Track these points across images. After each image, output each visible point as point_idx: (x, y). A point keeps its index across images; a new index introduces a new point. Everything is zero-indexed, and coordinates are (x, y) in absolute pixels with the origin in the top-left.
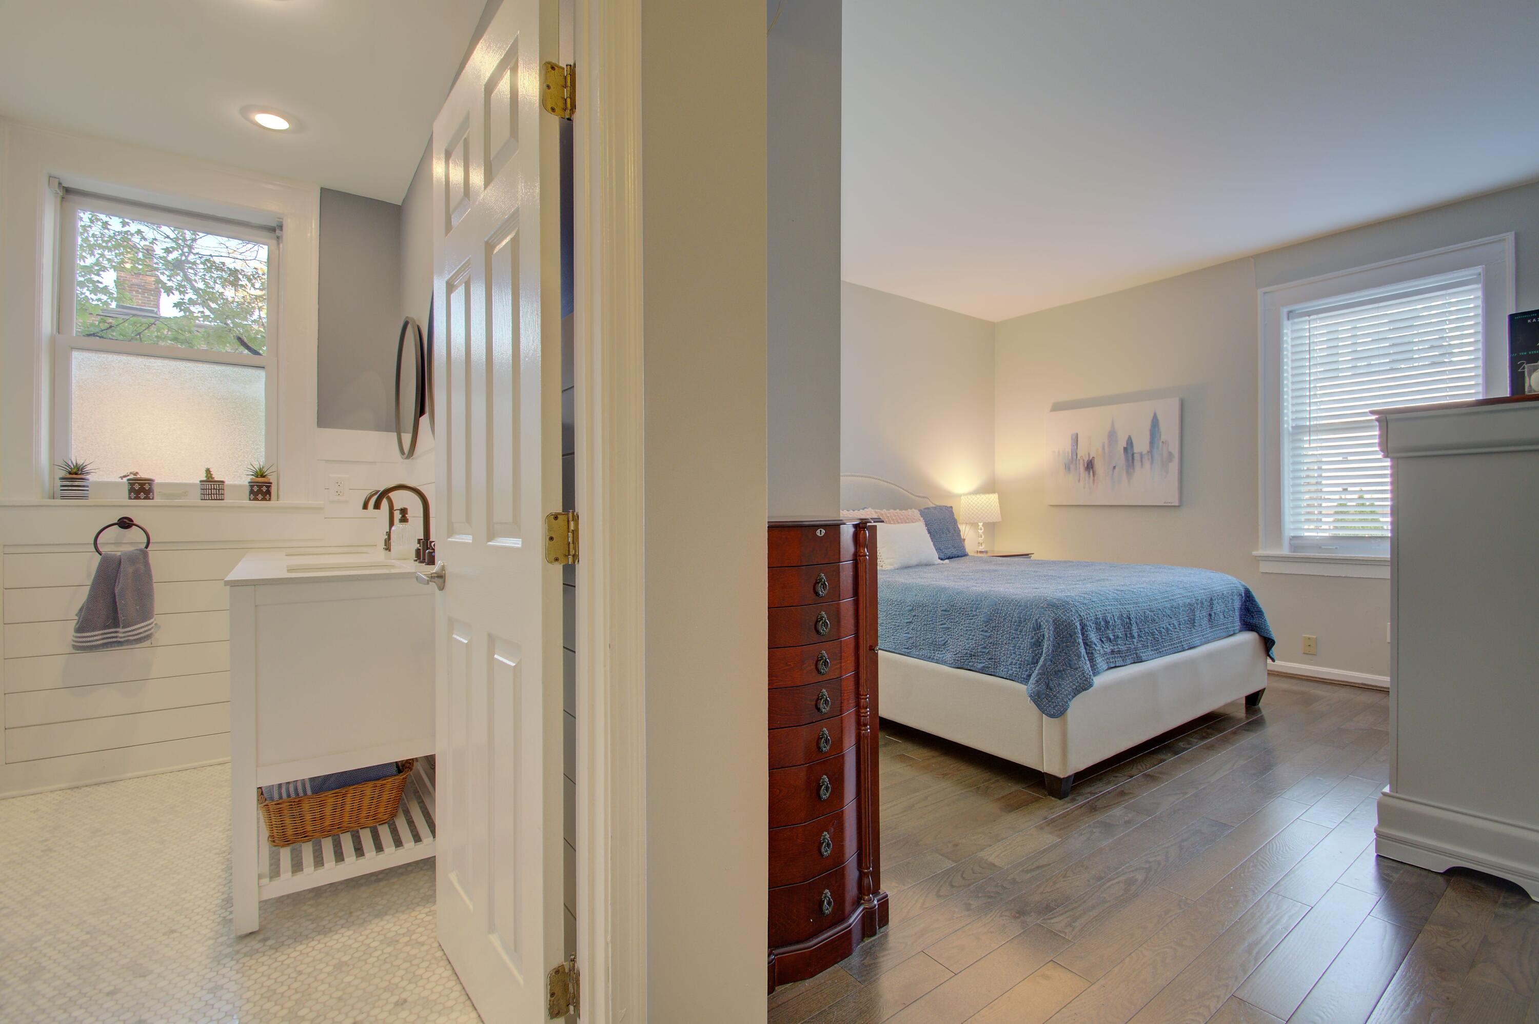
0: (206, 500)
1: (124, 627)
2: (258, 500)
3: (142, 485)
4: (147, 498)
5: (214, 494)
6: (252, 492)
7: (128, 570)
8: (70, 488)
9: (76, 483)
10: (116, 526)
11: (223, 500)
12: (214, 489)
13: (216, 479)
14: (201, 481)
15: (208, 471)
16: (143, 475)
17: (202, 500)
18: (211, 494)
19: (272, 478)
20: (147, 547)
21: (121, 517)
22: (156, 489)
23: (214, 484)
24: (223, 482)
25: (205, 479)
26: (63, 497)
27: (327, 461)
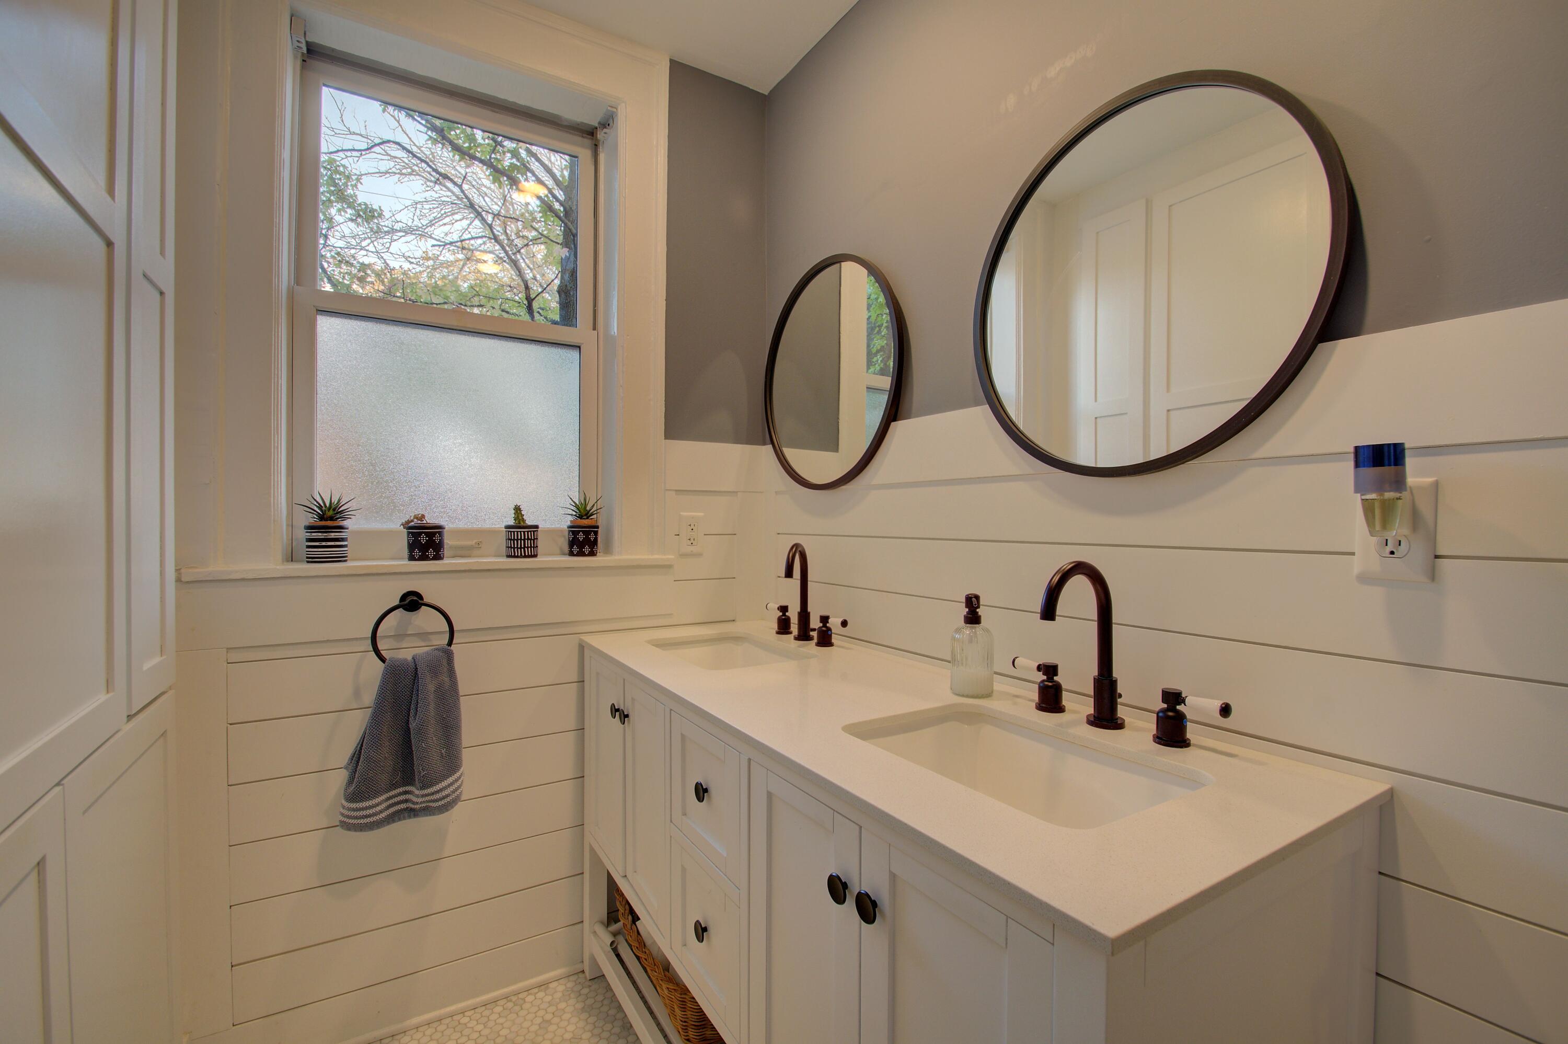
0: (518, 557)
1: (422, 788)
2: (578, 555)
3: (431, 536)
4: (438, 557)
5: (528, 547)
6: (572, 543)
7: (429, 686)
8: (324, 544)
9: (333, 535)
10: (401, 609)
11: (535, 556)
12: (528, 539)
13: (529, 522)
14: (507, 527)
15: (518, 509)
16: (431, 519)
17: (509, 556)
18: (524, 548)
19: (601, 520)
20: (450, 643)
21: (405, 591)
22: (448, 541)
23: (528, 532)
24: (537, 527)
25: (511, 522)
26: (312, 560)
27: (678, 492)
